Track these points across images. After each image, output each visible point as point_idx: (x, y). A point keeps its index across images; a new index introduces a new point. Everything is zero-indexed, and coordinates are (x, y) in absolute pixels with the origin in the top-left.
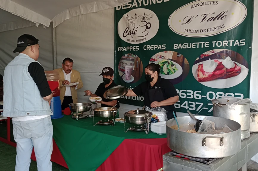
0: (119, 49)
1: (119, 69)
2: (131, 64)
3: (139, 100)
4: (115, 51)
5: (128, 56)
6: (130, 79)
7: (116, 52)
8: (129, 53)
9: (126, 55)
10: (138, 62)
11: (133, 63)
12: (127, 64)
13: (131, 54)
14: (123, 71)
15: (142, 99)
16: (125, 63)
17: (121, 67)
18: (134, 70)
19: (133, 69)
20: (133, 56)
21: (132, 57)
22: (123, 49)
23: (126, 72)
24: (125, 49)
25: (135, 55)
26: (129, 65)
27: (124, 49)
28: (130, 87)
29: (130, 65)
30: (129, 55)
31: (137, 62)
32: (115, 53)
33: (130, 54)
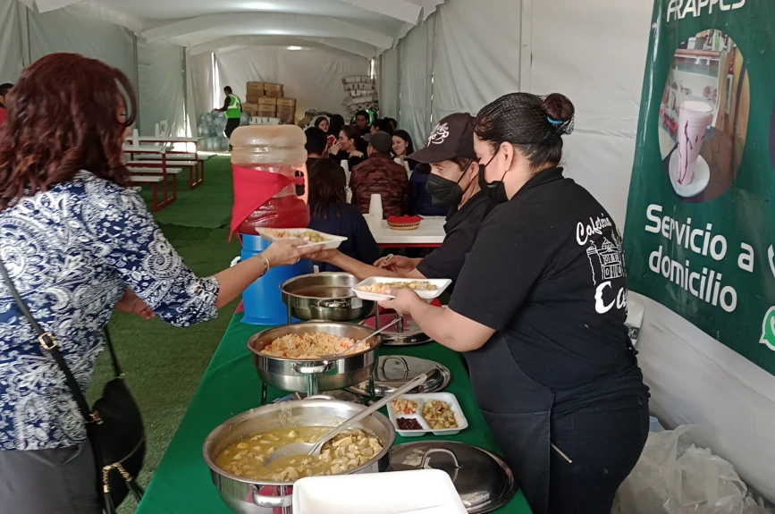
0: (670, 10)
1: (661, 120)
2: (707, 90)
3: (714, 303)
4: (654, 21)
5: (699, 45)
6: (693, 179)
7: (657, 26)
8: (706, 29)
9: (692, 42)
10: (730, 76)
11: (715, 82)
12: (688, 92)
13: (711, 35)
14: (673, 129)
15: (728, 298)
16: (682, 89)
17: (669, 112)
18: (713, 125)
19: (711, 117)
20: (717, 45)
21: (713, 48)
22: (682, 10)
23: (682, 138)
24: (693, 9)
25: (723, 36)
26: (696, 99)
27: (687, 9)
28: (689, 221)
29: (700, 94)
30: (704, 39)
31: (729, 80)
32: (652, 32)
33: (708, 32)
